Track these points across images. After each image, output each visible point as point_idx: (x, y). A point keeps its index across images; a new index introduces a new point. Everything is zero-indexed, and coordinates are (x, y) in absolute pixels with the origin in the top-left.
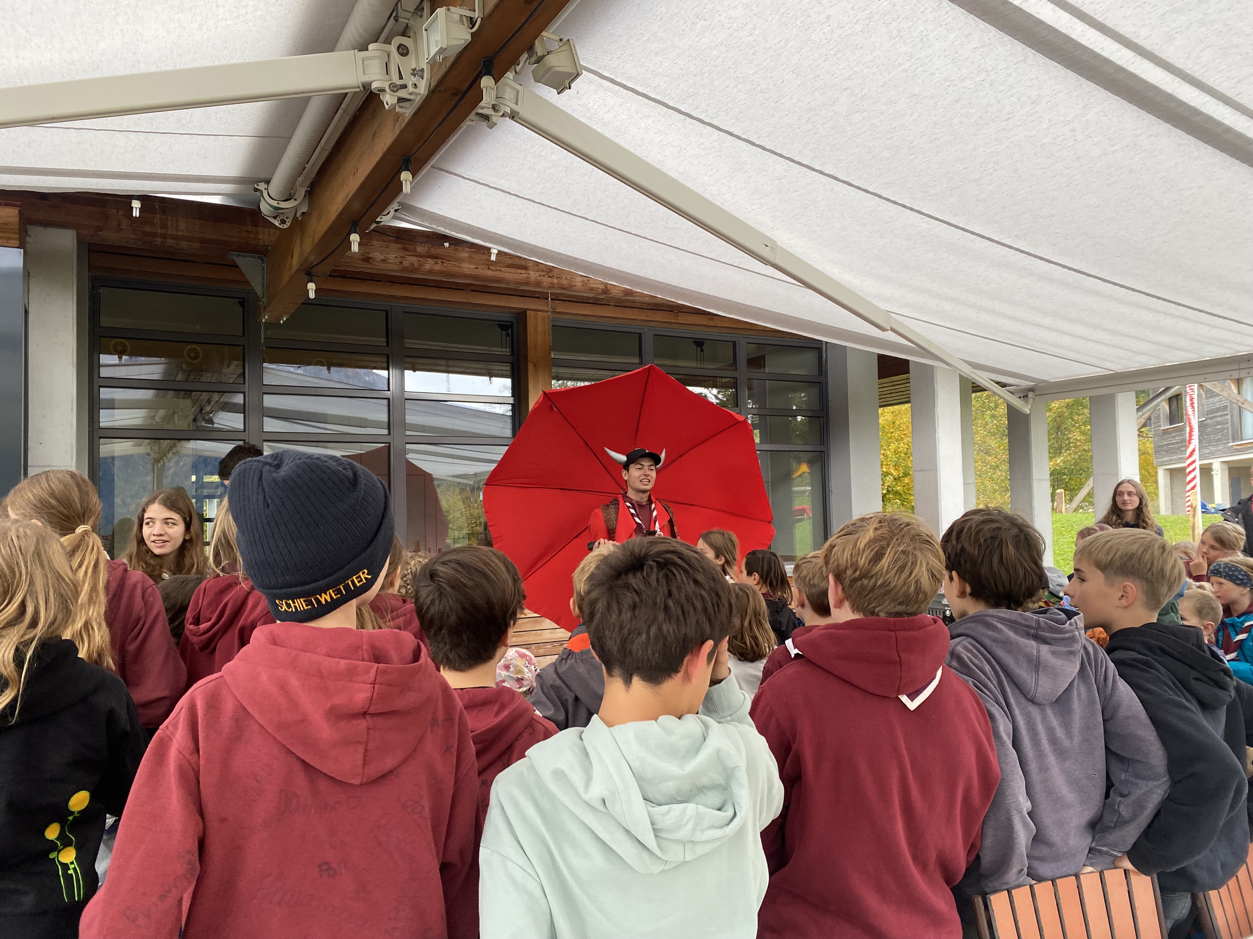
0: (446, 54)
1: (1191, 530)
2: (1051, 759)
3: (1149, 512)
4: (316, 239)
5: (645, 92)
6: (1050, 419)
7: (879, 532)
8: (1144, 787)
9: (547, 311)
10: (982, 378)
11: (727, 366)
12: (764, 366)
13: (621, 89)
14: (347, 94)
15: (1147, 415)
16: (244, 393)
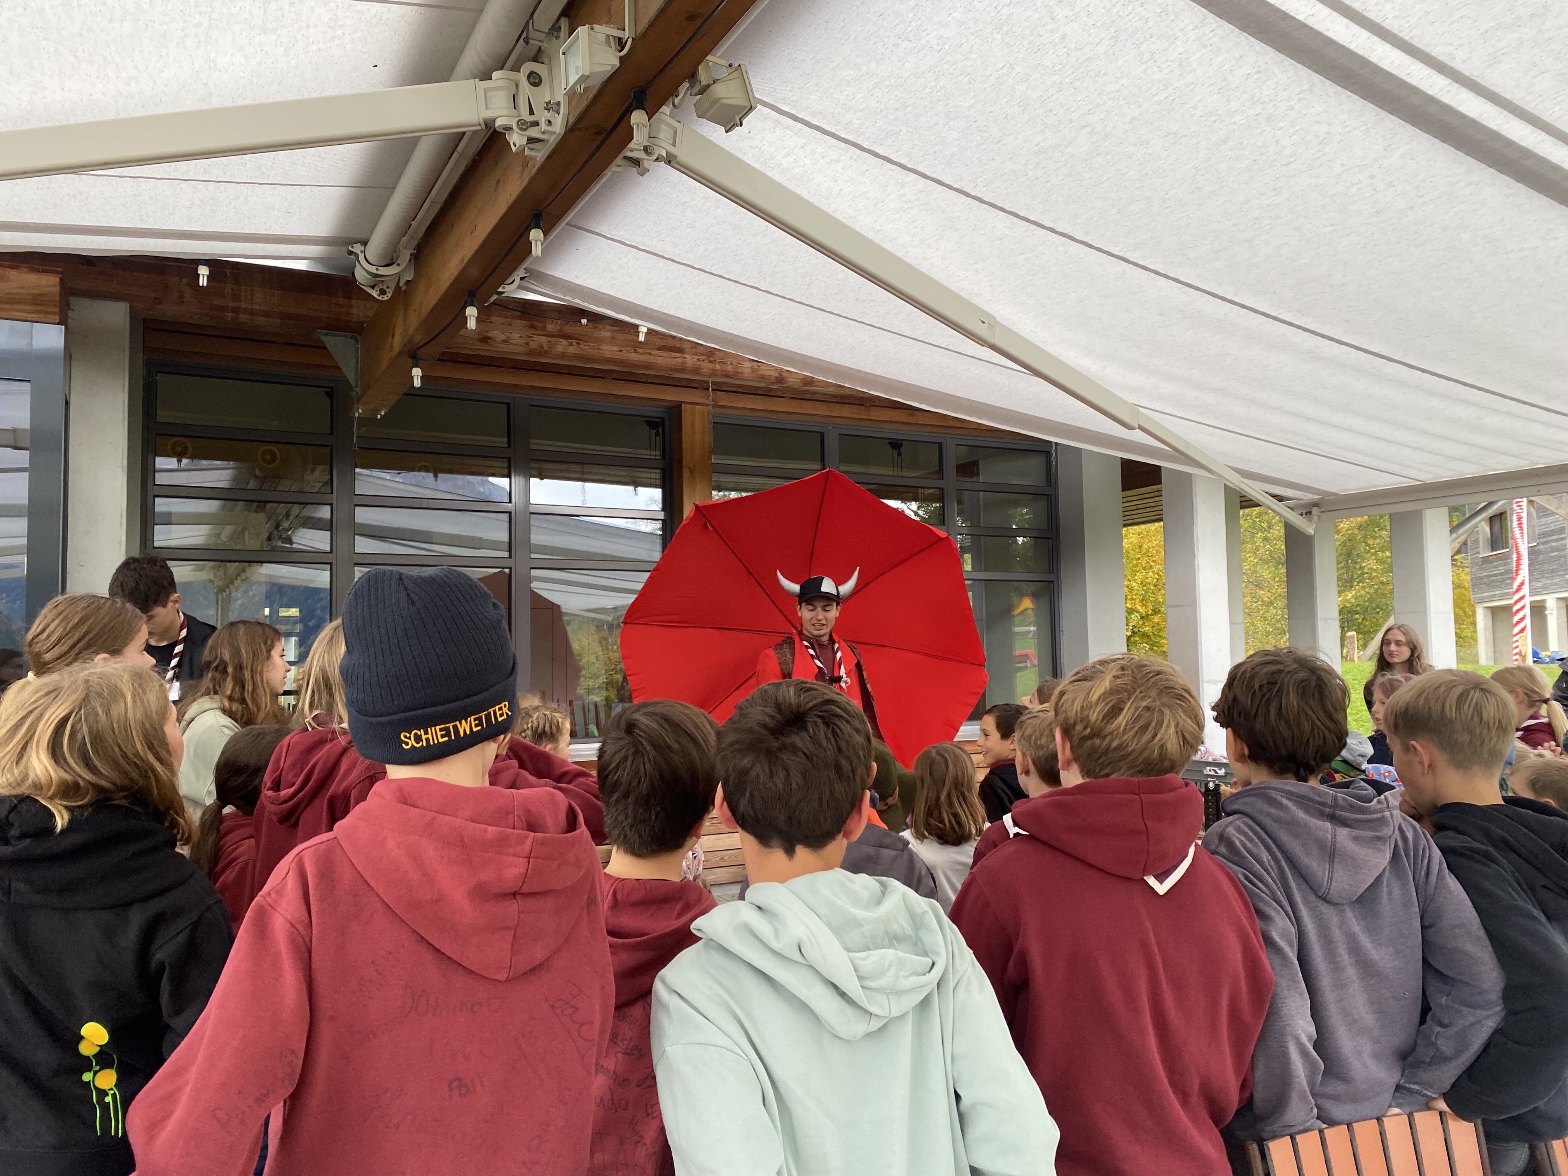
0: (589, 83)
4: (424, 314)
5: (833, 131)
6: (1338, 543)
7: (1119, 681)
8: (1471, 1016)
9: (707, 405)
10: (1254, 490)
11: (930, 473)
12: (978, 475)
13: (804, 127)
14: (464, 133)
15: (1462, 539)
16: (331, 505)
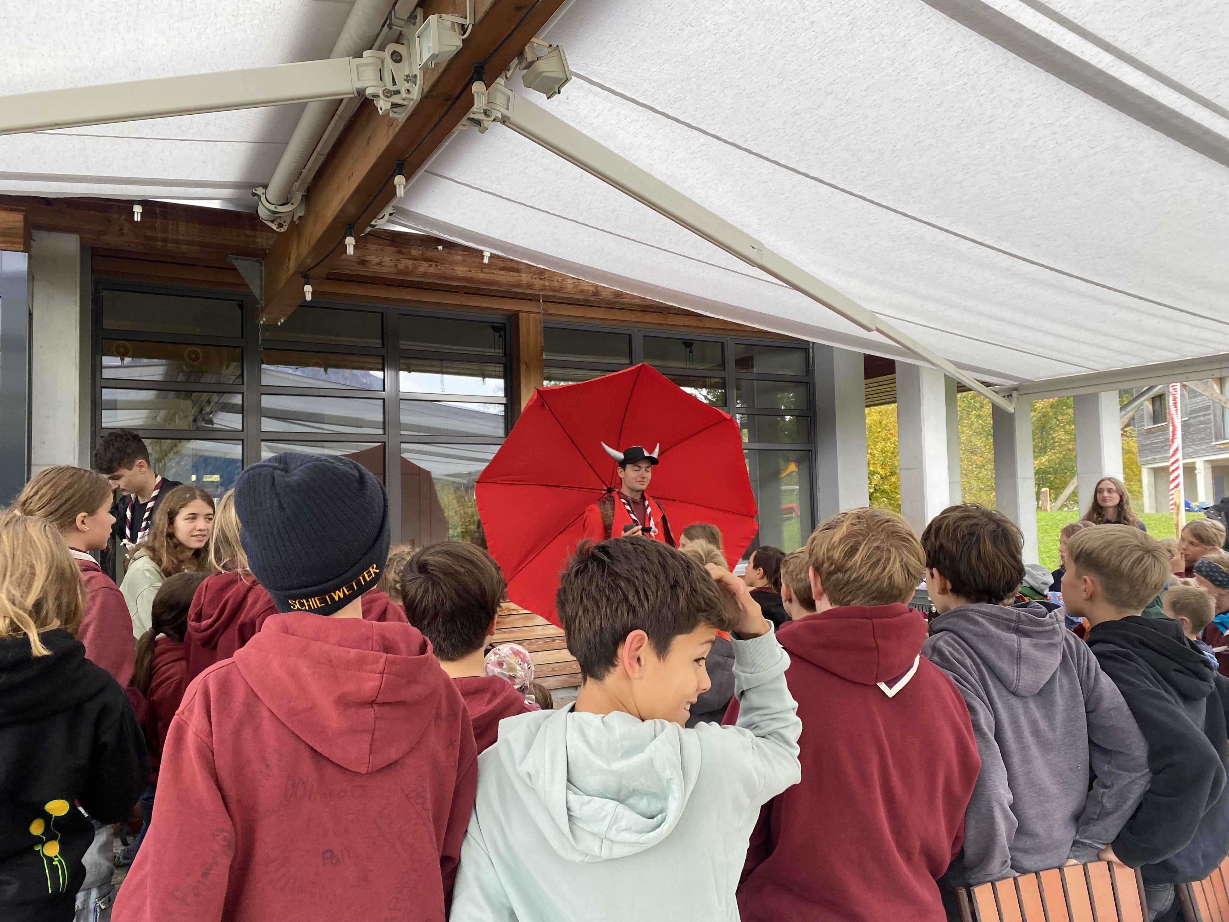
0: (439, 60)
1: (1175, 528)
2: (1034, 750)
3: (1130, 509)
4: (313, 242)
5: (633, 97)
6: (1035, 419)
8: (1127, 778)
9: (539, 313)
10: (967, 378)
11: (716, 366)
12: (752, 367)
13: (610, 94)
14: (342, 100)
15: (1130, 414)
16: (242, 393)
